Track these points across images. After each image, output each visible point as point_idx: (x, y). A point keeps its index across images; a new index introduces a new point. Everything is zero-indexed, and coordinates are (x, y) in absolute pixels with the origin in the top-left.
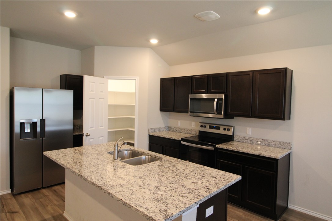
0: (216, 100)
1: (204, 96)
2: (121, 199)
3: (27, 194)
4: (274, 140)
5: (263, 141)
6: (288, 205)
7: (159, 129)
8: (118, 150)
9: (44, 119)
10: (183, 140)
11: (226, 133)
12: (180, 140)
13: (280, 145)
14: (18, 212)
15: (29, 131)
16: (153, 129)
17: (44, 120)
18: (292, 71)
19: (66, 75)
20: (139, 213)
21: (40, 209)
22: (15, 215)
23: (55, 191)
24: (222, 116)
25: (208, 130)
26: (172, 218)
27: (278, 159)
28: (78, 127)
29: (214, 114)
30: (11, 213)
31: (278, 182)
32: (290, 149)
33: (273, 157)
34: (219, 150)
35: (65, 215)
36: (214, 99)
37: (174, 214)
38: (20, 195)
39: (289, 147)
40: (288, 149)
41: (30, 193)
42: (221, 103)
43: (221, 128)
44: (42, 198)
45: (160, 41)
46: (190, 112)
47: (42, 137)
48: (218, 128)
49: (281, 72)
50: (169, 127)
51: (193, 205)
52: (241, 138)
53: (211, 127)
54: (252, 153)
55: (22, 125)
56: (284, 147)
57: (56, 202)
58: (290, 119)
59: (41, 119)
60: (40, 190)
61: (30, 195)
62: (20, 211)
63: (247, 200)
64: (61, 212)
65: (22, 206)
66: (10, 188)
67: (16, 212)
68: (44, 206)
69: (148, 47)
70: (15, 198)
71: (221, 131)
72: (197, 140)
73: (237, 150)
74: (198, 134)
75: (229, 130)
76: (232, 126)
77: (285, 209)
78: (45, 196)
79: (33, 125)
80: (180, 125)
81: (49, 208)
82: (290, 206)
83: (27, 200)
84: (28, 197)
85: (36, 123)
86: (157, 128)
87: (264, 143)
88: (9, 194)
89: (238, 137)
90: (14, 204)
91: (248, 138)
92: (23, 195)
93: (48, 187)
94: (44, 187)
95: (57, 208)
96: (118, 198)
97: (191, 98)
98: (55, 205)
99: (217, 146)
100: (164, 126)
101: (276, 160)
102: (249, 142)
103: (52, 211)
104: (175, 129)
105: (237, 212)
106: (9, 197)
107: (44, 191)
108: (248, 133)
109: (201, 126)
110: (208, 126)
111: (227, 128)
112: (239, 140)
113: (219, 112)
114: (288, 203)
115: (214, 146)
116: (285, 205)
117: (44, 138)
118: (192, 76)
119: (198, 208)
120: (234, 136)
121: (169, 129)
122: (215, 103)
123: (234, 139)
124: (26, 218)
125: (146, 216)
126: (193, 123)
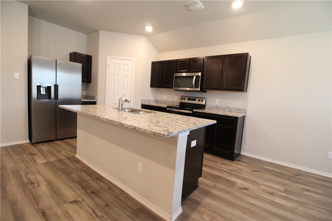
0: (195, 77)
1: (184, 74)
2: (131, 125)
3: (43, 144)
4: (234, 107)
5: (226, 108)
6: (240, 152)
7: (149, 100)
8: (122, 104)
9: (57, 84)
10: (168, 107)
11: (200, 103)
12: (166, 107)
13: (238, 111)
14: (37, 154)
15: (45, 93)
16: (145, 100)
17: (57, 86)
18: (251, 57)
19: (75, 53)
20: (147, 132)
21: (56, 153)
22: (35, 156)
23: (67, 142)
24: (199, 89)
25: (186, 101)
26: (173, 134)
27: (238, 117)
28: (85, 97)
29: (193, 87)
30: (31, 155)
31: (236, 136)
32: (245, 113)
33: (235, 116)
34: (195, 113)
35: (77, 156)
36: (193, 76)
37: (175, 132)
38: (38, 144)
39: (244, 112)
40: (244, 113)
41: (46, 143)
42: (198, 79)
43: (196, 100)
44: (56, 146)
45: (154, 29)
46: (174, 87)
47: (55, 99)
48: (195, 100)
49: (243, 56)
50: (156, 100)
51: (186, 130)
52: (210, 107)
53: (189, 99)
54: (220, 114)
55: (39, 87)
56: (241, 112)
57: (68, 149)
58: (246, 92)
59: (54, 85)
60: (54, 142)
61: (46, 144)
62: (39, 154)
63: (214, 148)
64: (74, 155)
65: (40, 151)
66: (29, 139)
67: (35, 154)
68: (59, 151)
69: (143, 35)
70: (33, 146)
71: (197, 102)
72: (178, 107)
73: (209, 113)
74: (179, 105)
75: (202, 101)
76: (205, 98)
77: (239, 155)
78: (58, 145)
79: (48, 89)
80: (165, 99)
81: (63, 152)
82: (242, 153)
83: (44, 147)
84: (44, 145)
85: (50, 87)
86: (148, 100)
87: (227, 109)
88: (28, 143)
89: (208, 106)
90: (34, 150)
91: (216, 107)
92: (40, 144)
93: (61, 140)
94: (57, 139)
95: (70, 152)
96: (128, 125)
97: (175, 76)
98: (68, 150)
99: (194, 110)
100: (153, 99)
101: (237, 118)
102: (217, 109)
103: (66, 154)
104: (161, 102)
105: (207, 156)
106: (28, 145)
107: (58, 142)
108: (216, 103)
109: (182, 99)
110: (187, 99)
111: (201, 99)
112: (210, 108)
113: (196, 86)
114: (241, 151)
115: (192, 110)
116: (239, 153)
117: (57, 101)
118: (177, 60)
119: (188, 135)
120: (206, 105)
121: (157, 101)
122: (194, 80)
123: (206, 107)
124: (44, 157)
125: (153, 132)
126: (176, 97)
